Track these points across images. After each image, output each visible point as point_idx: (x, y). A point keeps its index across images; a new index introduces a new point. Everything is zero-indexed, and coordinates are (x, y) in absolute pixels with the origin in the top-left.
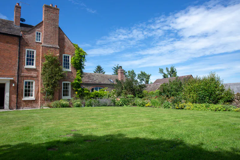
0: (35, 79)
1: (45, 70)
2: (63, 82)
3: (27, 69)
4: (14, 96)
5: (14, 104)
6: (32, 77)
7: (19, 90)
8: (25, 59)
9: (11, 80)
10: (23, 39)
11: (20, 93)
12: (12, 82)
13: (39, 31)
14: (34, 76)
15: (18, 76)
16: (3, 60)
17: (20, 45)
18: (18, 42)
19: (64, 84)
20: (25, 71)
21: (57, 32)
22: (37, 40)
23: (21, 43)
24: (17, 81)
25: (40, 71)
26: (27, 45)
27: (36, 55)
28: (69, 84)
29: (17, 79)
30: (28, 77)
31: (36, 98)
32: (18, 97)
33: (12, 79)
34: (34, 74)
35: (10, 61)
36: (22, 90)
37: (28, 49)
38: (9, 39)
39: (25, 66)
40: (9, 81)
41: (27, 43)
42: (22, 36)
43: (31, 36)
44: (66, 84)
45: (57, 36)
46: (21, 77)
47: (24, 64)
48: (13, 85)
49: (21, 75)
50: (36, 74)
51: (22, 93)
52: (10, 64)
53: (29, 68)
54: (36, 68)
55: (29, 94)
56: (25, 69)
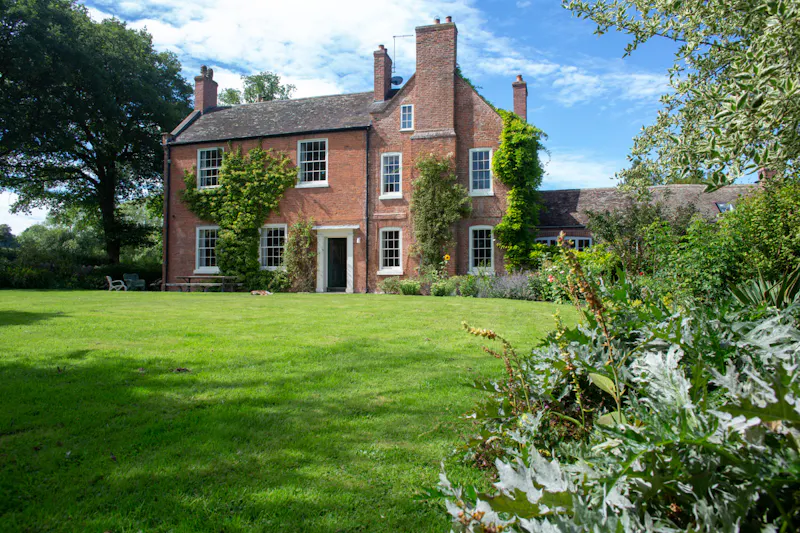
0: (402, 223)
1: (419, 200)
2: (472, 229)
3: (385, 202)
4: (362, 265)
5: (362, 283)
6: (395, 220)
7: (370, 252)
8: (379, 178)
9: (355, 231)
10: (375, 131)
11: (373, 258)
12: (357, 233)
13: (406, 102)
14: (399, 218)
15: (368, 220)
16: (340, 188)
17: (368, 147)
18: (366, 143)
19: (475, 232)
20: (381, 207)
21: (451, 92)
22: (404, 127)
23: (373, 143)
24: (366, 232)
25: (410, 200)
26: (382, 143)
27: (404, 164)
28: (488, 232)
29: (365, 228)
30: (387, 220)
31: (406, 270)
32: (369, 267)
33: (357, 227)
34: (399, 212)
35: (353, 187)
36: (377, 252)
37: (385, 154)
38: (348, 138)
39: (379, 194)
40: (352, 232)
41: (382, 139)
42: (370, 127)
43: (389, 120)
44: (482, 232)
45: (451, 100)
46: (374, 220)
47: (379, 191)
48: (358, 241)
49: (374, 218)
50: (404, 212)
51: (377, 257)
52: (353, 194)
53: (390, 198)
54: (404, 198)
55: (391, 261)
56: (380, 203)
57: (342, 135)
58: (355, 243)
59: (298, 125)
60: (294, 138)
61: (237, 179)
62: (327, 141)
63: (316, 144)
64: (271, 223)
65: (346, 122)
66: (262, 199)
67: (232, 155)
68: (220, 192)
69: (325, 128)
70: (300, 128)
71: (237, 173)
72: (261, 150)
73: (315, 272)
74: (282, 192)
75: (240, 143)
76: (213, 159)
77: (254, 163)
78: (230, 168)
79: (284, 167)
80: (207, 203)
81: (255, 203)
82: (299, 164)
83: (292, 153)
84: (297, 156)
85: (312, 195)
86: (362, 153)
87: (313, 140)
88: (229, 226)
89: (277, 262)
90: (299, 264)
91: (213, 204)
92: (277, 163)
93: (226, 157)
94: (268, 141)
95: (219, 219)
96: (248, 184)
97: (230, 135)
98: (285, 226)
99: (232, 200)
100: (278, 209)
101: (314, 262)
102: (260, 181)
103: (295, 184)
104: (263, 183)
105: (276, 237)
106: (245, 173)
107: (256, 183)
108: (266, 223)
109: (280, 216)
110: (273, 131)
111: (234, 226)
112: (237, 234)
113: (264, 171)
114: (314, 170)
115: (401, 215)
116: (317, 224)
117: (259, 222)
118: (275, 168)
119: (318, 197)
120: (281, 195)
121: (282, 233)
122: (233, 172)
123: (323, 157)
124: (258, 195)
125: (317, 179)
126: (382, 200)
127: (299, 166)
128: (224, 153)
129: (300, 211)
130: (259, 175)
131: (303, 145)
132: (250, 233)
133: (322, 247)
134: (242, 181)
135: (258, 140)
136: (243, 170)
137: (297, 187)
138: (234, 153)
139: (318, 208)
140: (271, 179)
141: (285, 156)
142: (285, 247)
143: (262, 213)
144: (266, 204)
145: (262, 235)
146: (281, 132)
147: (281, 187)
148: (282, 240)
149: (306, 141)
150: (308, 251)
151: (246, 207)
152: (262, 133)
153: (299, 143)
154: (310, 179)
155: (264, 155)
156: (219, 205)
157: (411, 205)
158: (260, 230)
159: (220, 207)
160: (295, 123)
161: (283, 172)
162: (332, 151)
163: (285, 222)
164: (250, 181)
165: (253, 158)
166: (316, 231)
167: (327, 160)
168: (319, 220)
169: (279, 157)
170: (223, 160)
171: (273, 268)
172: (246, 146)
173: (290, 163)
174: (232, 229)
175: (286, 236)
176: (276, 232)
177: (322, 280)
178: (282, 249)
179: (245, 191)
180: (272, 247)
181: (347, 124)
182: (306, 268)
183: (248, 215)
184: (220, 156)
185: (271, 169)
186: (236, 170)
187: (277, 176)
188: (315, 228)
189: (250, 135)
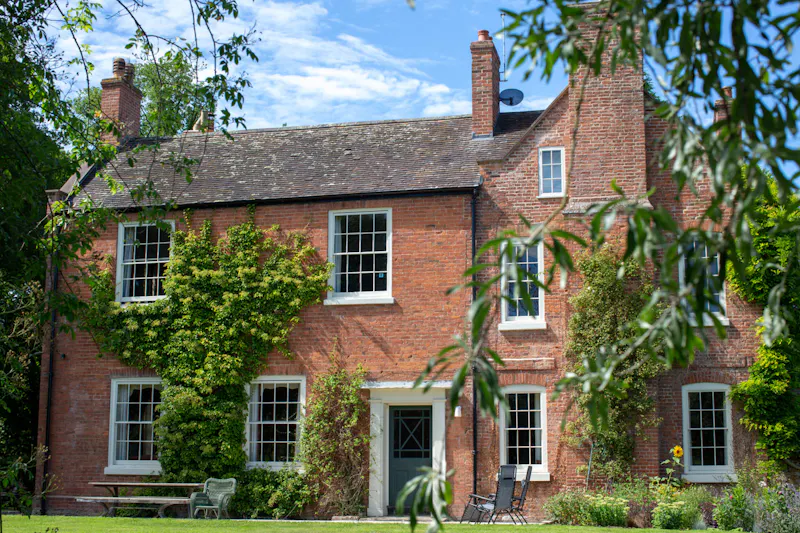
0: (547, 378)
1: (583, 333)
2: (686, 390)
3: (510, 336)
4: (464, 458)
5: (464, 498)
6: (532, 371)
7: (480, 434)
8: (497, 289)
9: (448, 392)
10: (487, 197)
11: (487, 446)
13: (550, 143)
14: (539, 367)
16: (418, 307)
17: (477, 229)
18: (470, 218)
19: (693, 396)
20: (504, 345)
21: (638, 127)
22: (546, 190)
23: (483, 220)
24: (471, 395)
25: (565, 333)
26: (502, 217)
27: (546, 262)
28: (720, 396)
29: (470, 387)
30: (514, 371)
31: (556, 471)
32: (479, 464)
34: (539, 356)
35: (444, 306)
36: (495, 434)
38: (434, 207)
39: (499, 320)
40: (443, 395)
41: (503, 214)
42: (480, 188)
43: (516, 175)
44: (706, 395)
45: (640, 141)
47: (498, 313)
48: (457, 413)
50: (550, 355)
51: (496, 444)
52: (444, 319)
53: (518, 328)
54: (549, 329)
55: (524, 452)
56: (501, 338)
57: (421, 202)
58: (450, 417)
59: (325, 180)
60: (321, 206)
61: (203, 285)
62: (389, 213)
63: (367, 219)
64: (271, 372)
65: (425, 176)
66: (254, 325)
67: (191, 236)
68: (168, 310)
69: (384, 188)
70: (331, 186)
71: (204, 273)
72: (254, 228)
73: (367, 474)
74: (296, 312)
75: (209, 212)
76: (150, 242)
77: (240, 254)
78: (188, 262)
79: (303, 261)
80: (139, 332)
81: (241, 333)
82: (331, 255)
83: (318, 233)
84: (327, 241)
85: (359, 318)
86: (464, 235)
87: (360, 211)
88: (187, 380)
89: (285, 454)
90: (336, 457)
91: (152, 334)
92: (288, 254)
93: (181, 240)
94: (271, 210)
95: (163, 365)
96: (226, 296)
97: (187, 197)
98: (302, 381)
99: (192, 328)
100: (287, 345)
101: (364, 451)
102: (252, 290)
103: (324, 296)
104: (258, 295)
105: (281, 402)
106: (220, 272)
107: (244, 294)
108: (257, 374)
109: (293, 359)
110: (275, 191)
111: (198, 380)
112: (204, 396)
113: (259, 270)
114: (362, 271)
115: (545, 362)
116: (369, 377)
117: (247, 371)
118: (283, 264)
119: (372, 323)
120: (296, 319)
121: (295, 393)
122: (196, 271)
123: (382, 245)
124: (247, 318)
125: (367, 288)
126: (501, 331)
127: (331, 262)
128: (174, 232)
129: (333, 353)
130: (250, 278)
131: (341, 220)
132: (227, 393)
133: (379, 423)
134: (215, 291)
135: (243, 209)
136: (215, 268)
137: (327, 302)
138: (197, 232)
139: (372, 346)
140: (273, 286)
141: (303, 242)
142: (301, 423)
143: (254, 353)
144: (265, 336)
145: (250, 398)
146: (294, 194)
147: (296, 302)
148: (294, 409)
149: (347, 212)
150: (355, 432)
151: (221, 342)
152: (254, 196)
153: (332, 215)
154: (354, 288)
155: (260, 239)
156: (165, 334)
157: (568, 344)
158: (247, 388)
159: (167, 341)
160: (319, 174)
161: (300, 273)
162: (400, 232)
163: (301, 371)
164: (232, 289)
165: (236, 243)
166: (367, 392)
167: (389, 250)
168: (374, 370)
169: (290, 242)
170: (172, 245)
171: (276, 467)
172: (222, 217)
173: (314, 259)
174: (191, 385)
175: (302, 401)
176: (281, 391)
177: (378, 492)
178: (293, 428)
179: (221, 311)
180: (274, 422)
181: (431, 181)
182: (347, 465)
183: (227, 357)
184: (165, 237)
185: (274, 267)
186: (200, 266)
187: (287, 280)
188: (365, 386)
189: (229, 199)
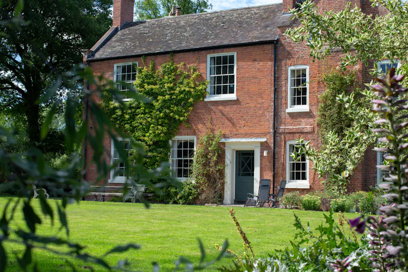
0: (309, 136)
1: (325, 113)
3: (293, 115)
4: (269, 178)
6: (302, 133)
7: (277, 164)
8: (286, 91)
9: (262, 143)
10: (282, 45)
11: (280, 171)
12: (264, 146)
14: (306, 131)
15: (275, 133)
16: (248, 101)
17: (276, 61)
18: (273, 56)
20: (289, 120)
23: (280, 57)
24: (273, 145)
25: (316, 113)
26: (289, 55)
27: (310, 77)
29: (272, 141)
30: (293, 133)
31: (313, 184)
32: (276, 179)
33: (264, 140)
34: (305, 125)
35: (260, 100)
36: (284, 165)
37: (293, 68)
38: (256, 50)
39: (287, 107)
40: (259, 145)
41: (289, 53)
42: (278, 41)
46: (281, 134)
47: (286, 104)
48: (265, 154)
49: (280, 131)
50: (311, 125)
51: (284, 169)
52: (260, 107)
53: (298, 111)
54: (311, 111)
55: (298, 174)
56: (288, 116)
57: (250, 49)
58: (262, 156)
59: (208, 39)
60: (203, 52)
61: (150, 93)
62: (235, 54)
63: (225, 58)
64: (181, 135)
65: (254, 35)
66: (172, 111)
67: (145, 69)
68: (134, 105)
69: (233, 42)
70: (210, 42)
71: (150, 87)
72: (173, 64)
73: (223, 184)
74: (192, 105)
75: (153, 57)
76: (129, 73)
77: (166, 77)
78: (143, 82)
79: (194, 80)
80: (122, 116)
81: (167, 116)
82: (208, 77)
83: (202, 66)
84: (206, 69)
85: (221, 107)
86: (270, 64)
87: (222, 54)
88: (142, 138)
89: (186, 173)
90: (208, 176)
91: (127, 116)
92: (188, 77)
93: (140, 71)
94: (181, 55)
95: (133, 131)
96: (160, 98)
97: (144, 51)
98: (194, 138)
99: (145, 113)
100: (188, 121)
101: (222, 173)
102: (171, 94)
103: (204, 97)
104: (174, 97)
105: (186, 149)
106: (158, 86)
107: (167, 97)
108: (174, 135)
109: (191, 128)
110: (184, 46)
111: (146, 138)
112: (149, 146)
113: (175, 85)
114: (223, 84)
115: (308, 128)
116: (225, 136)
117: (170, 134)
118: (185, 81)
119: (227, 110)
120: (191, 108)
121: (192, 145)
122: (146, 86)
123: (232, 71)
124: (168, 108)
125: (225, 92)
126: (288, 113)
127: (208, 80)
128: (138, 68)
129: (209, 125)
130: (171, 89)
131: (212, 59)
132: (161, 145)
133: (230, 159)
134: (154, 95)
135: (168, 55)
136: (155, 84)
137: (206, 100)
138: (148, 67)
139: (227, 121)
140: (181, 92)
141: (195, 70)
142: (194, 159)
143: (173, 125)
144: (177, 117)
145: (173, 147)
146: (192, 47)
147: (191, 100)
148: (192, 153)
149: (216, 55)
150: (216, 163)
151: (158, 120)
152: (174, 48)
153: (209, 56)
154: (219, 93)
155: (175, 70)
156: (133, 117)
157: (318, 119)
158: (170, 142)
159: (134, 119)
160: (206, 38)
161: (193, 86)
162: (240, 63)
163: (194, 134)
164: (163, 94)
165: (165, 72)
166: (224, 144)
167: (235, 73)
168: (227, 133)
169: (189, 71)
170: (137, 75)
171: (183, 180)
172: (159, 59)
173: (200, 78)
174: (144, 141)
175: (195, 149)
176: (186, 143)
177: (229, 192)
178: (191, 161)
179: (157, 105)
180: (182, 159)
181: (256, 38)
182: (214, 179)
183: (159, 127)
184: (134, 71)
185: (181, 83)
186: (149, 84)
187: (187, 89)
188: (223, 140)
189: (162, 50)
